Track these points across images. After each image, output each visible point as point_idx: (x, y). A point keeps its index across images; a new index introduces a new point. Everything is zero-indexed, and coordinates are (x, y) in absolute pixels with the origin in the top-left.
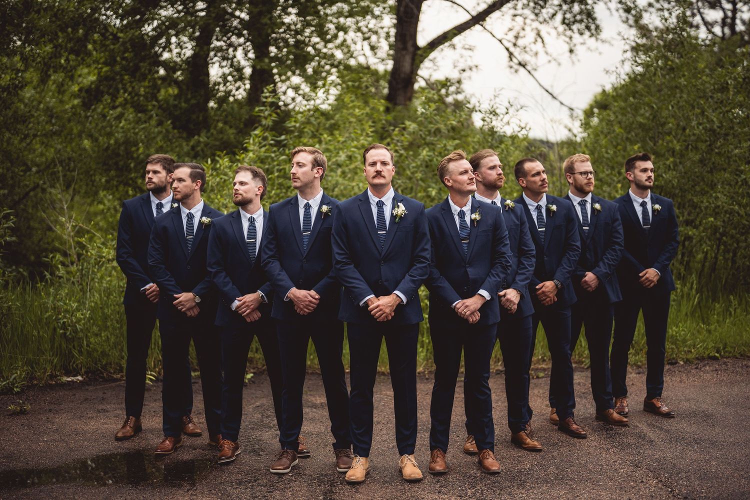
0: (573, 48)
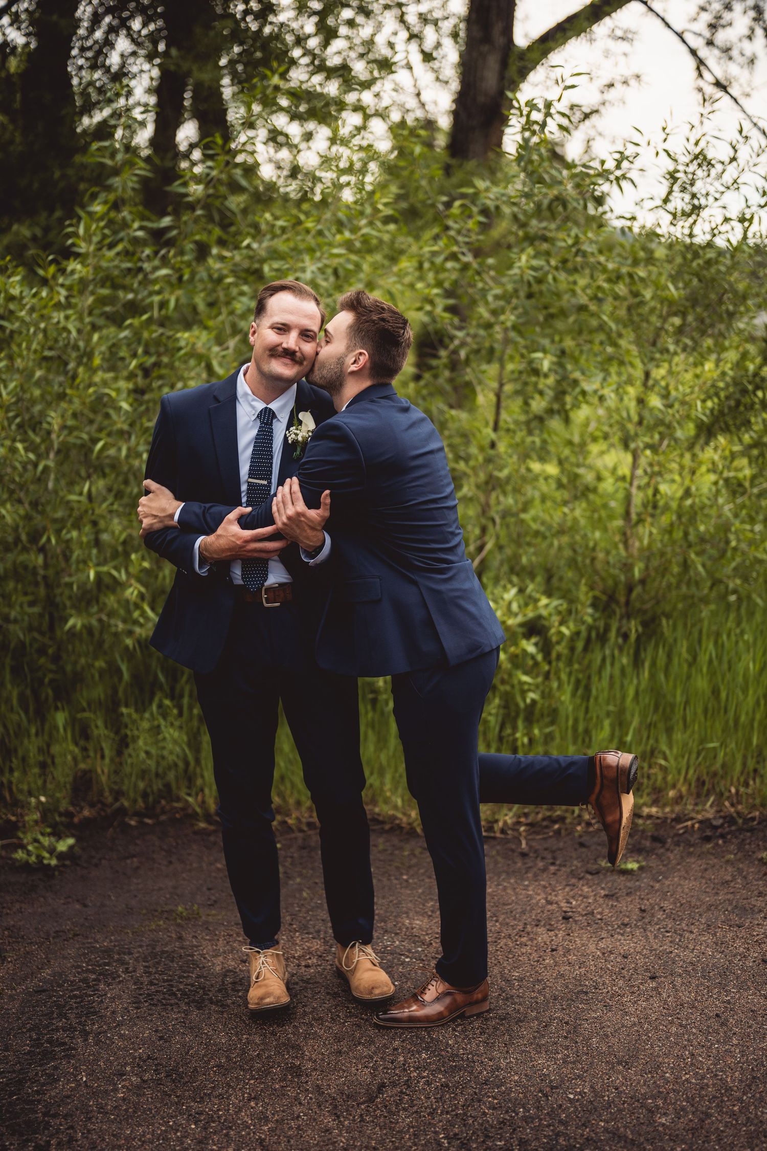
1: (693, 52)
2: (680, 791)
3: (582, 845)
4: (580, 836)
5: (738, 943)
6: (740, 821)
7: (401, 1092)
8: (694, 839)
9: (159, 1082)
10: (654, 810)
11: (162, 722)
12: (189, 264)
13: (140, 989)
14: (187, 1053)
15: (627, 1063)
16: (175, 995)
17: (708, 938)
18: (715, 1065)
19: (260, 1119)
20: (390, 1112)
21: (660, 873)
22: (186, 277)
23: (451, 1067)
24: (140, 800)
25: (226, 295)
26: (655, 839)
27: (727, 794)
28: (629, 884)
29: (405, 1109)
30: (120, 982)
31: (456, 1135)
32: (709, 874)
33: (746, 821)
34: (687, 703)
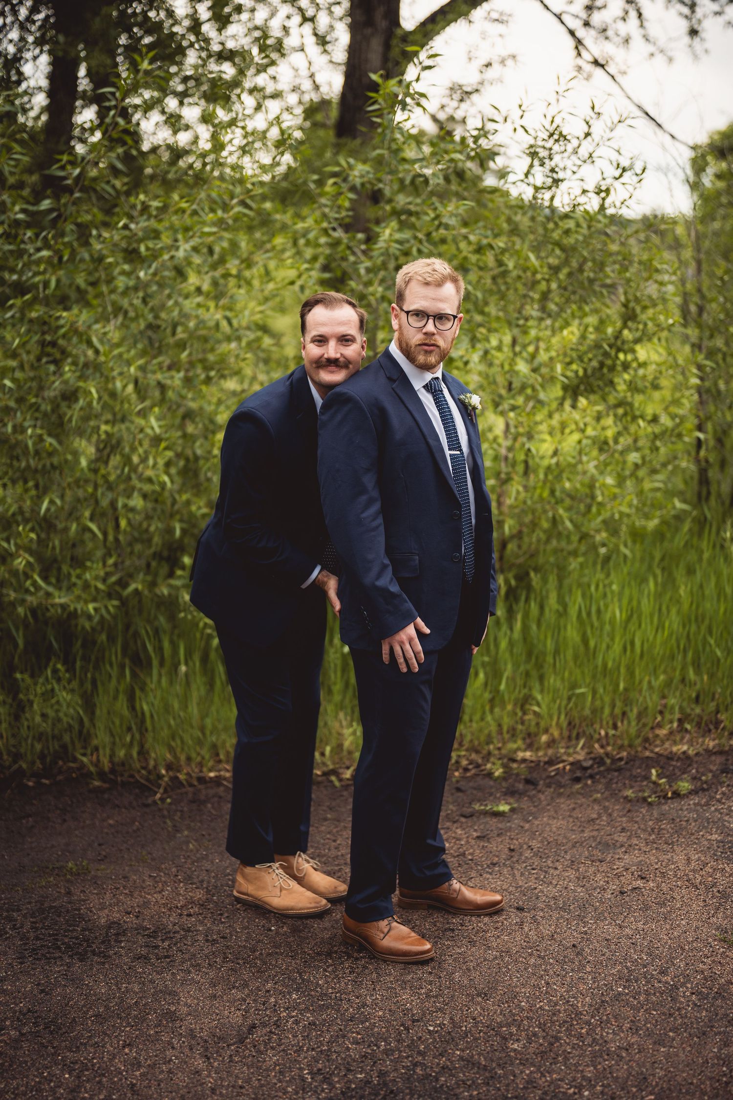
0: (696, 27)
1: (572, 33)
2: (552, 735)
3: (458, 790)
4: (458, 782)
5: (599, 876)
6: (608, 761)
7: (271, 1032)
8: (565, 780)
9: (37, 1034)
10: (528, 754)
11: (56, 687)
12: (69, 244)
13: (26, 944)
14: (67, 1005)
15: (486, 995)
16: (59, 948)
17: (572, 874)
18: (568, 992)
19: (132, 1065)
20: (260, 1052)
21: (531, 814)
22: (65, 258)
23: (320, 1006)
24: (38, 761)
25: (107, 275)
26: (528, 781)
27: (596, 736)
28: (500, 825)
29: (273, 1048)
30: (6, 939)
31: (319, 1070)
32: (577, 813)
33: (614, 761)
34: (557, 652)
